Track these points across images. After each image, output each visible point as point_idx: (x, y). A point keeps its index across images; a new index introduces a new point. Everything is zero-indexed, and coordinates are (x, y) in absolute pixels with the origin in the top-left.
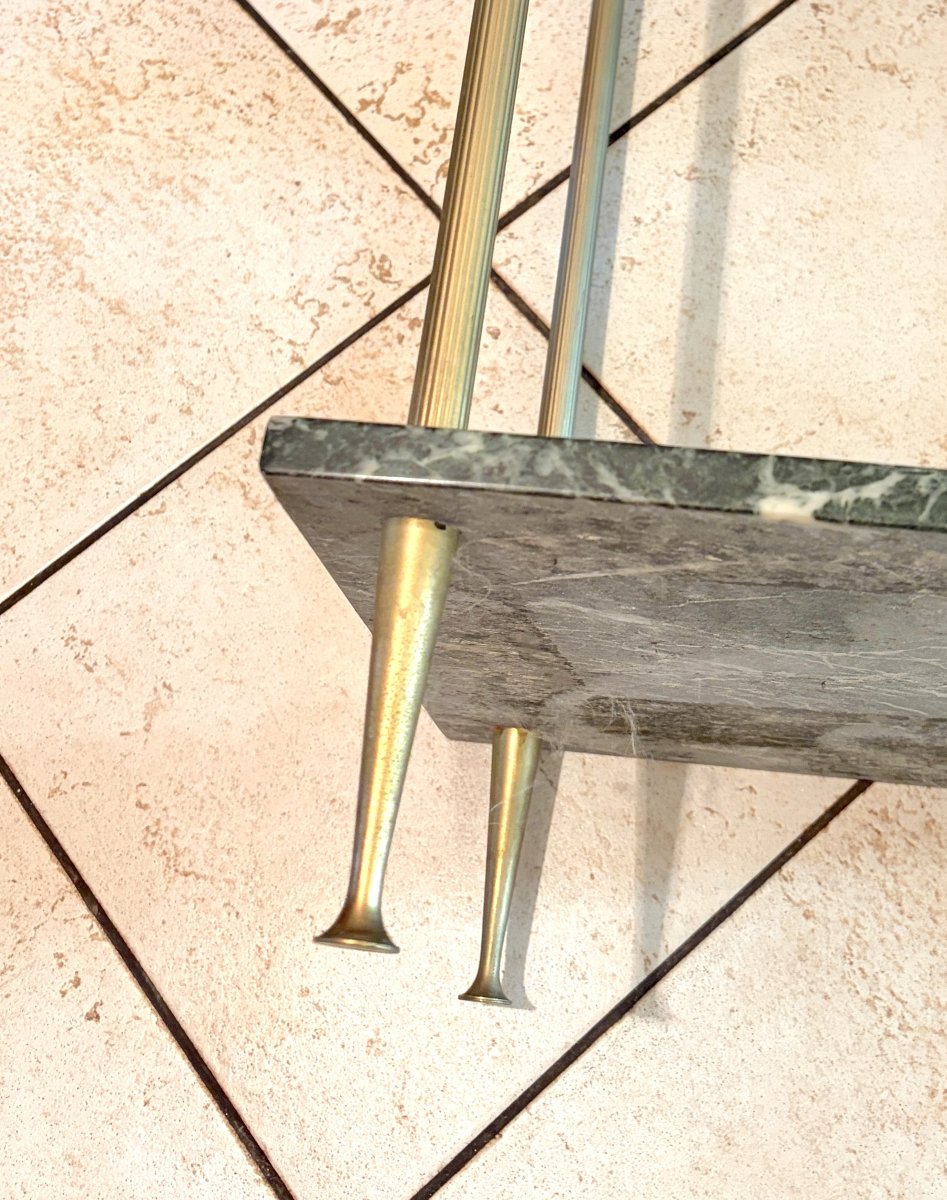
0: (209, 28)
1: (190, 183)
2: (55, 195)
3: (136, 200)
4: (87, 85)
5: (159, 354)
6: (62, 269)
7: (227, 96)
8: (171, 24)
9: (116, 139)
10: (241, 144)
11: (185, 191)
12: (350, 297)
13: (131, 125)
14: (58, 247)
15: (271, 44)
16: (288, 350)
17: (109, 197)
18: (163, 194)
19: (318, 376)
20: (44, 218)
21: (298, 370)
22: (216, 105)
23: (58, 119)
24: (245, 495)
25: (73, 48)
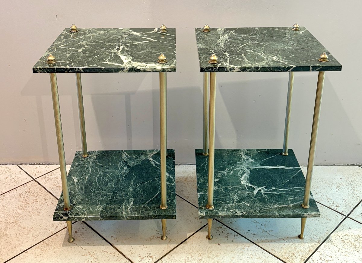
0: (44, 196)
1: (38, 213)
2: (17, 216)
3: (29, 215)
4: (24, 203)
5: (30, 233)
6: (16, 224)
7: (46, 203)
8: (38, 196)
9: (28, 209)
10: (47, 208)
11: (37, 214)
12: (61, 225)
13: (30, 207)
14: (16, 222)
15: (53, 197)
16: (51, 232)
17: (25, 215)
18: (34, 215)
19: (55, 235)
20: (14, 218)
21: (52, 234)
22: (44, 204)
23: (19, 207)
24: (41, 250)
25: (22, 199)
